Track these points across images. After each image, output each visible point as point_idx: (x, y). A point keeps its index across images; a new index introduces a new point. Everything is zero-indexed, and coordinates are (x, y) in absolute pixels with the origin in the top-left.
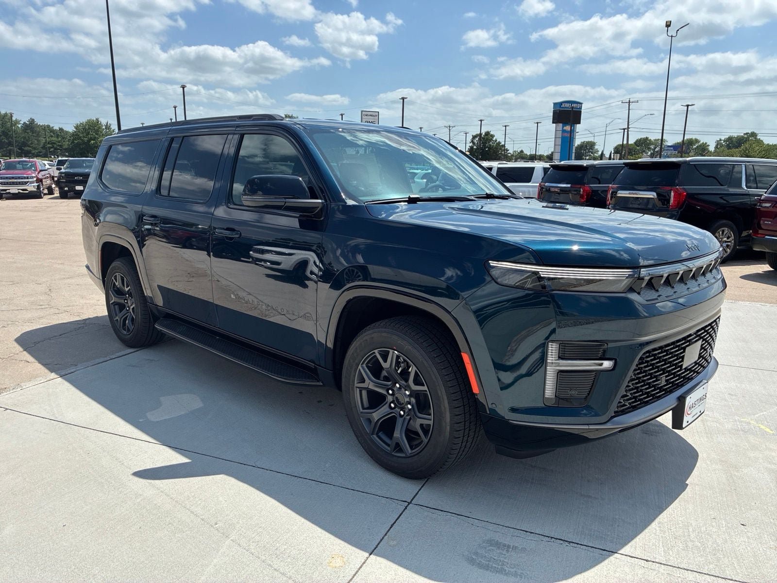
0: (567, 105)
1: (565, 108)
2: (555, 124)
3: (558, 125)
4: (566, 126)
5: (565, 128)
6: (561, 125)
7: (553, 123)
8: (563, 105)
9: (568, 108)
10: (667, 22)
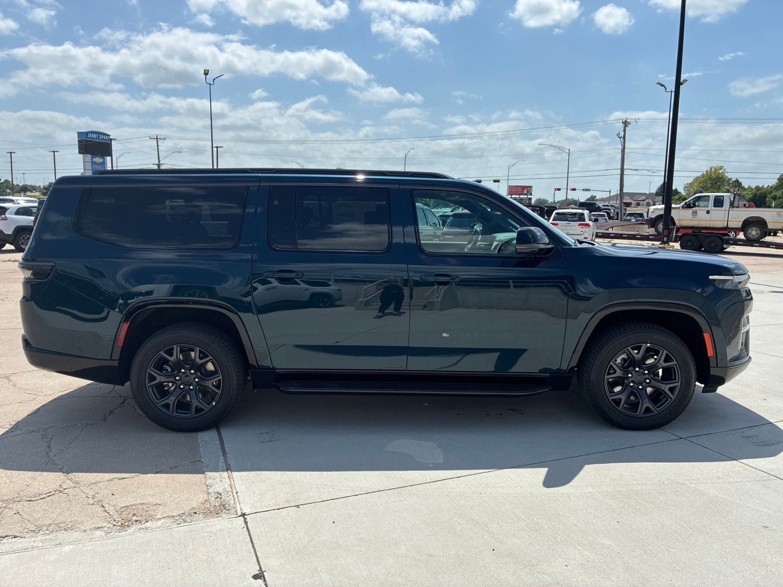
0: (95, 136)
1: (92, 138)
2: (82, 155)
3: (86, 156)
4: (95, 158)
5: (94, 160)
6: (89, 156)
7: (80, 153)
8: (89, 135)
9: (94, 138)
10: (205, 70)
